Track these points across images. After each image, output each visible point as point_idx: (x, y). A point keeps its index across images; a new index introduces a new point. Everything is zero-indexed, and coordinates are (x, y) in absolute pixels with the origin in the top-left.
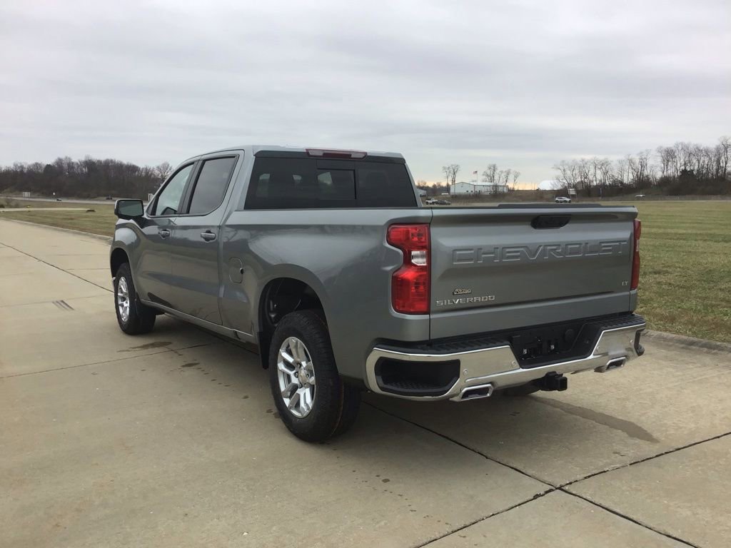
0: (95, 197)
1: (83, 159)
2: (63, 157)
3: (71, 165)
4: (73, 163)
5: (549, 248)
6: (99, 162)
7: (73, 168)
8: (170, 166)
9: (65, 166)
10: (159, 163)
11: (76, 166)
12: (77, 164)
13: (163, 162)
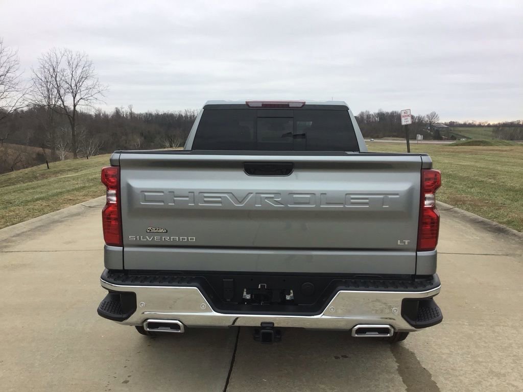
0: (382, 138)
1: (377, 111)
2: (364, 111)
3: (369, 116)
4: (370, 115)
5: (262, 195)
6: (388, 113)
7: (370, 118)
8: (436, 114)
9: (365, 117)
10: (429, 113)
11: (371, 117)
12: (373, 115)
13: (431, 112)
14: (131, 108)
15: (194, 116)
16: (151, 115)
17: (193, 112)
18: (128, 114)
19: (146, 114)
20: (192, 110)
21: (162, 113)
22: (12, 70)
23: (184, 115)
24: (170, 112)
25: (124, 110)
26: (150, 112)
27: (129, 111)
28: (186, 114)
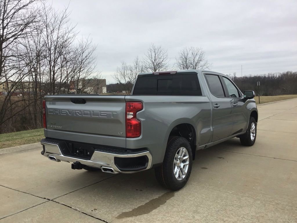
5: (76, 111)
14: (235, 74)
15: (274, 77)
16: (246, 78)
17: (274, 75)
18: (233, 78)
19: (244, 77)
20: (273, 73)
21: (254, 76)
22: (164, 60)
23: (267, 77)
24: (258, 75)
25: (231, 76)
26: (246, 76)
27: (234, 76)
28: (269, 76)
